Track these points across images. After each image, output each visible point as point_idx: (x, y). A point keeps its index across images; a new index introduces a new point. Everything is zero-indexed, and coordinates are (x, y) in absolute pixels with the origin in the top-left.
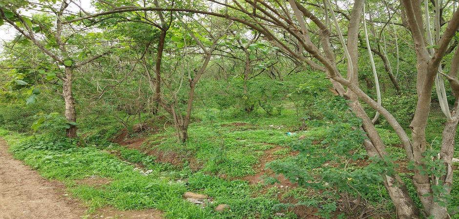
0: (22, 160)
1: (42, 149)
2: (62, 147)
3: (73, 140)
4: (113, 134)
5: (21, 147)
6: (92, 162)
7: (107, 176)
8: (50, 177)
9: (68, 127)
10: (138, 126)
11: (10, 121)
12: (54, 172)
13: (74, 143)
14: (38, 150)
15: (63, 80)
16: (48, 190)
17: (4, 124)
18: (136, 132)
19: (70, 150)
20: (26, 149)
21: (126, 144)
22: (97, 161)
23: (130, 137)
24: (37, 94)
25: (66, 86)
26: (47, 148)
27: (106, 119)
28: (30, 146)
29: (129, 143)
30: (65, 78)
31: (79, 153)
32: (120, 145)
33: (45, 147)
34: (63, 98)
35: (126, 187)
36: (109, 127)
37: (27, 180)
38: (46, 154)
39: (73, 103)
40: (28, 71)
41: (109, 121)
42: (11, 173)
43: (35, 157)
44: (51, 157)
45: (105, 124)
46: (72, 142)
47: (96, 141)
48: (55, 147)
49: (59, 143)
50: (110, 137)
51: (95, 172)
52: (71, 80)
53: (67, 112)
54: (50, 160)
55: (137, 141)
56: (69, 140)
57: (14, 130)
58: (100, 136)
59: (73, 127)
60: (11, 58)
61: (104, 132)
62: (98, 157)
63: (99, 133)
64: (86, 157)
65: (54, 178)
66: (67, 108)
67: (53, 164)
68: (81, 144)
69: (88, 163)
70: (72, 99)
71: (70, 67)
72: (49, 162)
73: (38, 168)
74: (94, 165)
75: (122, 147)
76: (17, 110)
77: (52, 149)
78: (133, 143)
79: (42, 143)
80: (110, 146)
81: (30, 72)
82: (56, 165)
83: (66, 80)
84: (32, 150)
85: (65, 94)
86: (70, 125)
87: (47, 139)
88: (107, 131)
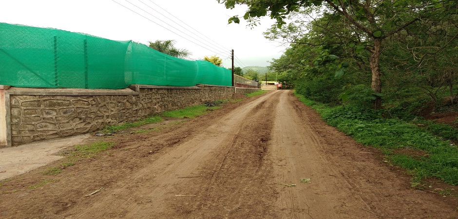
0: (335, 126)
1: (352, 118)
2: (369, 117)
3: (378, 111)
4: (418, 107)
5: (332, 116)
6: (403, 133)
7: (423, 149)
8: (365, 144)
9: (374, 98)
10: (448, 99)
11: (316, 93)
12: (369, 140)
13: (379, 114)
14: (349, 118)
15: (371, 52)
16: (368, 155)
17: (310, 95)
18: (446, 105)
19: (377, 120)
20: (336, 117)
21: (433, 118)
22: (408, 133)
23: (438, 111)
24: (346, 67)
25: (374, 57)
26: (356, 118)
27: (407, 92)
28: (340, 115)
29: (437, 117)
30: (374, 49)
31: (387, 123)
32: (427, 119)
33: (354, 116)
34: (370, 70)
35: (450, 161)
36: (411, 99)
37: (345, 144)
38: (356, 123)
39: (380, 75)
40: (332, 47)
41: (411, 94)
42: (330, 137)
43: (347, 124)
44: (362, 125)
45: (407, 97)
46: (377, 113)
47: (399, 113)
48: (363, 117)
49: (366, 113)
50: (413, 110)
51: (408, 142)
52: (379, 51)
53: (373, 84)
54: (362, 128)
55: (447, 116)
56: (374, 111)
57: (319, 100)
58: (402, 109)
59: (379, 98)
60: (318, 35)
61: (406, 105)
62: (408, 130)
63: (402, 105)
64: (395, 128)
65: (369, 144)
66: (373, 79)
67: (366, 132)
68: (386, 116)
69: (399, 134)
70: (379, 70)
71: (379, 38)
72: (361, 130)
73: (351, 134)
74: (406, 136)
75: (429, 121)
76: (321, 84)
77: (360, 119)
78: (442, 117)
79: (350, 112)
80: (415, 119)
81: (334, 48)
82: (369, 133)
83: (375, 51)
84: (342, 118)
85: (372, 65)
86: (376, 96)
87: (354, 109)
88: (410, 104)
